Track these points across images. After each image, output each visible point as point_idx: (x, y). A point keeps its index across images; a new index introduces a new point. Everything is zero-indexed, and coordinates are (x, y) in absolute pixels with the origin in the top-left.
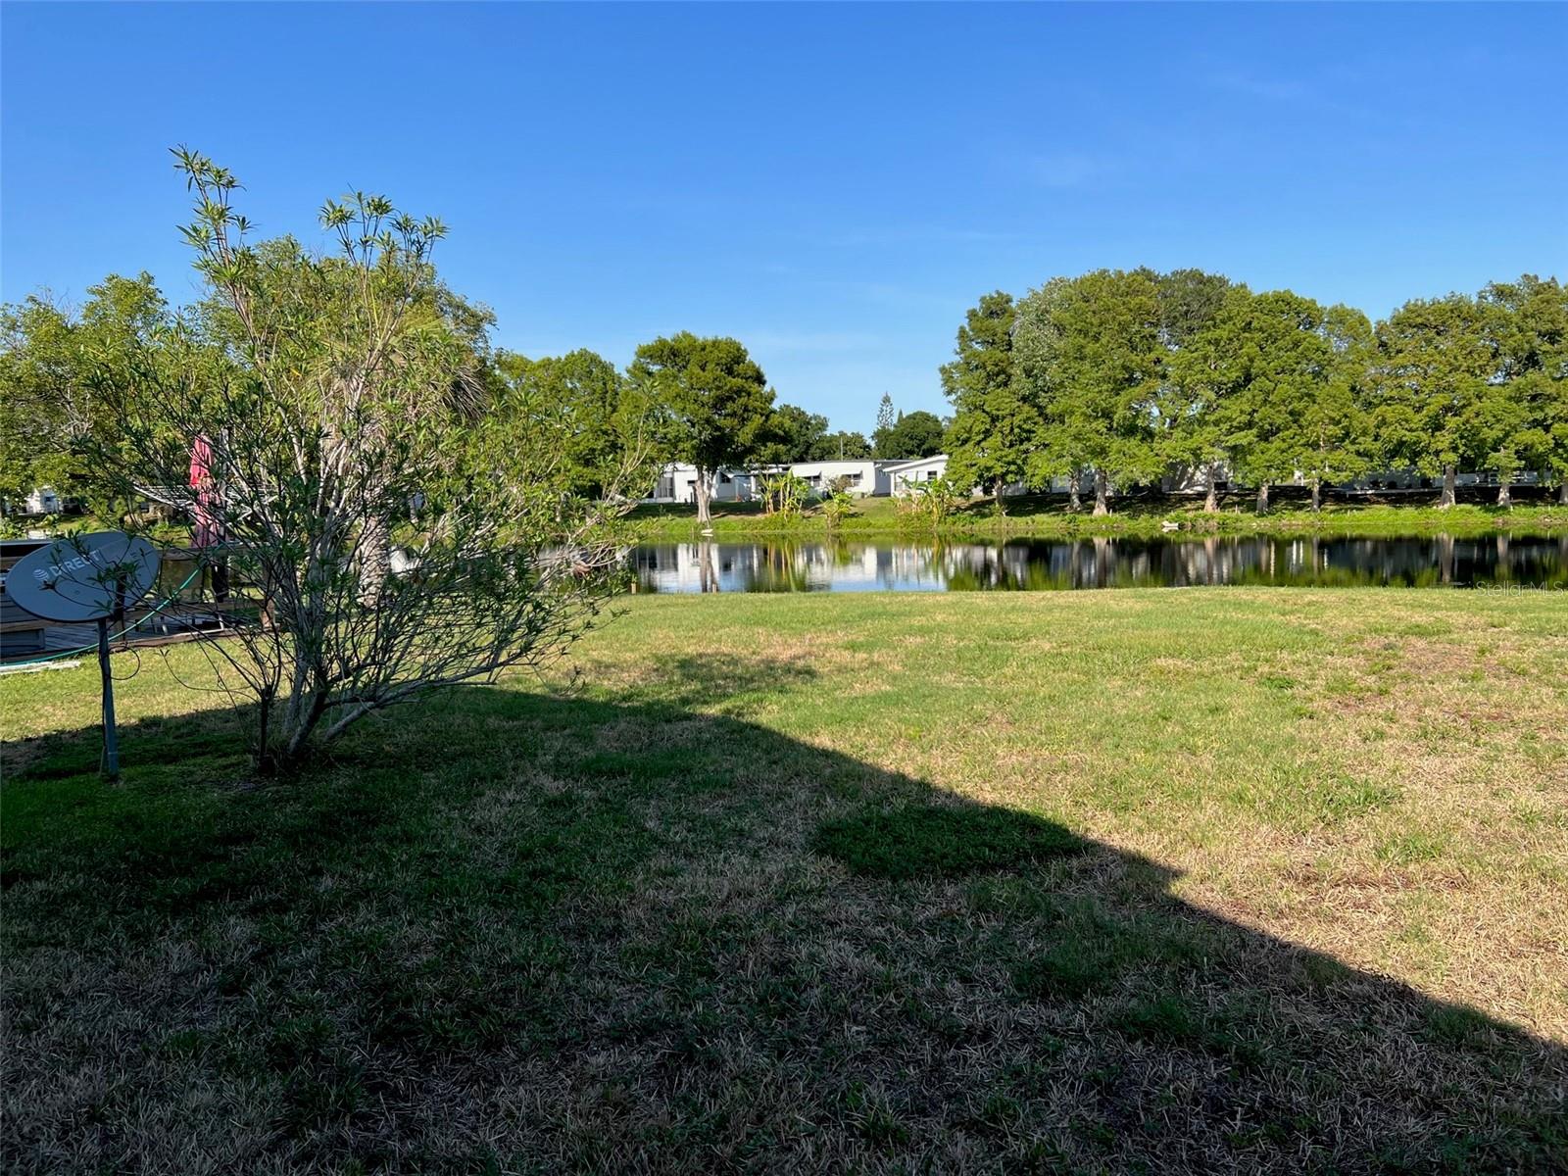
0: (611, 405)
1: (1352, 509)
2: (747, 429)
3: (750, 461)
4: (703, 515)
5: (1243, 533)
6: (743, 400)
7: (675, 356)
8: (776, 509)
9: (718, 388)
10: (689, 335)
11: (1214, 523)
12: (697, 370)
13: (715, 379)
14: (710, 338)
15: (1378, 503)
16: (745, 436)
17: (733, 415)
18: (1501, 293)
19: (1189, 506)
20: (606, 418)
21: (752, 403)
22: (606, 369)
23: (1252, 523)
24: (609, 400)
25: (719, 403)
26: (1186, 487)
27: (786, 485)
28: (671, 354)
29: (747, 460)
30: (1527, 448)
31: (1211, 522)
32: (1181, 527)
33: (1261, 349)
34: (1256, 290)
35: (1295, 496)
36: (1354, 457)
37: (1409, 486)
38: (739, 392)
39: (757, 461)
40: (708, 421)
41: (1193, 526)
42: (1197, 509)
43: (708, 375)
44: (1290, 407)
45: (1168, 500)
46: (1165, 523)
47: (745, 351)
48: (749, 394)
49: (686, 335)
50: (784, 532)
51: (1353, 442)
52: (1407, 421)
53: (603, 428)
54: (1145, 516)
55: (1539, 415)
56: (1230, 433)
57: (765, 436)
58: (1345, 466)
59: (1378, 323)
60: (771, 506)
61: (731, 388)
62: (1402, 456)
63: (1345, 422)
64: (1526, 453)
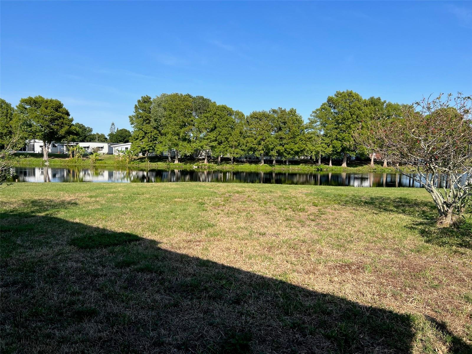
0: (10, 118)
1: (240, 164)
2: (63, 130)
3: (64, 140)
4: (45, 157)
5: (214, 170)
6: (62, 120)
7: (36, 103)
8: (73, 156)
9: (52, 115)
10: (41, 97)
11: (207, 167)
12: (44, 109)
13: (51, 113)
14: (49, 98)
15: (247, 163)
16: (62, 132)
17: (58, 125)
18: (274, 111)
19: (200, 162)
20: (7, 122)
21: (64, 122)
22: (8, 105)
23: (216, 167)
24: (9, 116)
25: (52, 120)
26: (200, 156)
27: (77, 149)
28: (35, 103)
29: (62, 140)
30: (279, 151)
31: (206, 166)
32: (198, 167)
33: (219, 120)
34: (218, 104)
35: (226, 160)
36: (241, 151)
37: (254, 159)
38: (60, 117)
39: (66, 141)
40: (48, 126)
41: (201, 167)
42: (202, 163)
43: (48, 111)
44: (225, 137)
45: (195, 160)
46: (194, 166)
47: (62, 104)
48: (64, 118)
49: (40, 97)
50: (76, 164)
51: (240, 147)
52: (253, 142)
53: (6, 125)
54: (188, 164)
55: (281, 143)
56: (211, 142)
57: (69, 133)
58: (238, 153)
59: (247, 116)
60: (71, 156)
61: (57, 116)
62: (252, 151)
63: (238, 141)
64: (278, 152)
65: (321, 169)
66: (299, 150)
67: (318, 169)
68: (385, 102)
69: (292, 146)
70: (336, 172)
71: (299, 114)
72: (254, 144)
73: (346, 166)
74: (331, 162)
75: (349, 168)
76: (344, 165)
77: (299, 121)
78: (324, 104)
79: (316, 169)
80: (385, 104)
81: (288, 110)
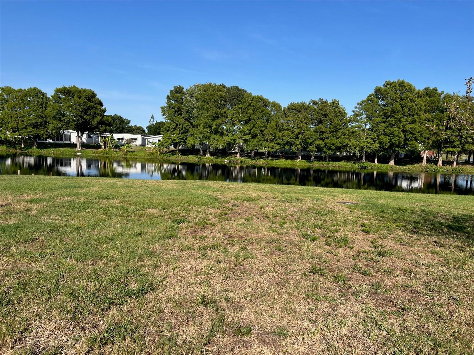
0: (45, 107)
1: (275, 160)
2: (95, 120)
3: (96, 131)
4: (78, 148)
5: (247, 165)
6: (94, 110)
7: (69, 93)
8: (105, 148)
9: (85, 105)
10: (75, 87)
11: (239, 161)
12: (77, 99)
13: (84, 102)
14: (83, 88)
15: (282, 158)
16: (94, 122)
17: (90, 115)
18: (315, 103)
19: (233, 156)
20: (43, 112)
21: (97, 112)
22: (44, 95)
23: (249, 162)
24: (44, 105)
25: (85, 111)
26: (233, 150)
27: (108, 141)
28: (68, 92)
29: (95, 130)
30: (319, 145)
31: (238, 161)
32: (230, 162)
33: (253, 112)
34: (254, 94)
35: (261, 155)
36: (276, 145)
37: (290, 154)
38: (93, 107)
39: (98, 131)
40: (81, 116)
41: (233, 162)
42: (235, 157)
43: (81, 101)
44: (260, 129)
45: (228, 154)
46: (226, 160)
47: (96, 94)
48: (96, 109)
49: (74, 87)
50: (107, 155)
51: (276, 141)
52: (289, 136)
53: (41, 115)
54: (220, 158)
55: (321, 137)
56: (244, 135)
57: (101, 123)
58: (274, 147)
59: (284, 108)
60: (103, 147)
61: (89, 106)
62: (288, 145)
63: (274, 135)
64: (318, 147)
65: (365, 167)
66: (341, 145)
67: (362, 166)
68: (442, 93)
69: (333, 140)
70: (382, 171)
71: (342, 106)
72: (290, 138)
73: (393, 164)
74: (376, 159)
75: (397, 166)
76: (392, 163)
77: (341, 113)
78: (370, 95)
79: (360, 167)
80: (442, 96)
81: (330, 101)
